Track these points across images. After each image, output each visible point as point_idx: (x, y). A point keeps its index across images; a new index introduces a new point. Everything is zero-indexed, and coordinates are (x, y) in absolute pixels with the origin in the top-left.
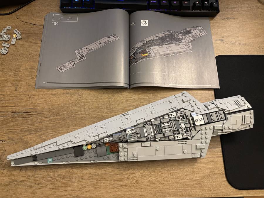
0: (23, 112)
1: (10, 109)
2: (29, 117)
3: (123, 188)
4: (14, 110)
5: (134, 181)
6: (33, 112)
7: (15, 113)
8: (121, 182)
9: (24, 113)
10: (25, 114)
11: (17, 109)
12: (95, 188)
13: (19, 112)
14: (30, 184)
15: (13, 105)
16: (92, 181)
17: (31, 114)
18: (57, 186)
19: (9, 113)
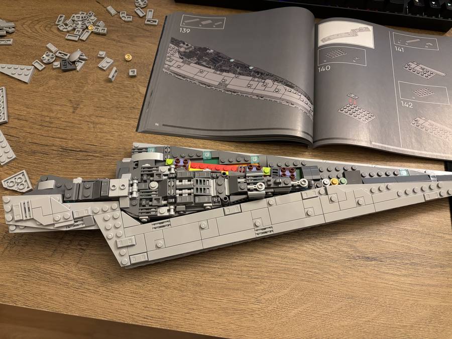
0: (78, 150)
1: (57, 142)
2: (87, 160)
3: (244, 318)
4: (64, 145)
5: (270, 308)
6: (95, 152)
7: (65, 149)
8: (242, 306)
9: (80, 151)
10: (81, 153)
11: (70, 144)
12: (190, 309)
13: (72, 149)
14: (66, 281)
15: (64, 136)
16: (185, 294)
17: (91, 154)
18: (116, 292)
19: (54, 148)
